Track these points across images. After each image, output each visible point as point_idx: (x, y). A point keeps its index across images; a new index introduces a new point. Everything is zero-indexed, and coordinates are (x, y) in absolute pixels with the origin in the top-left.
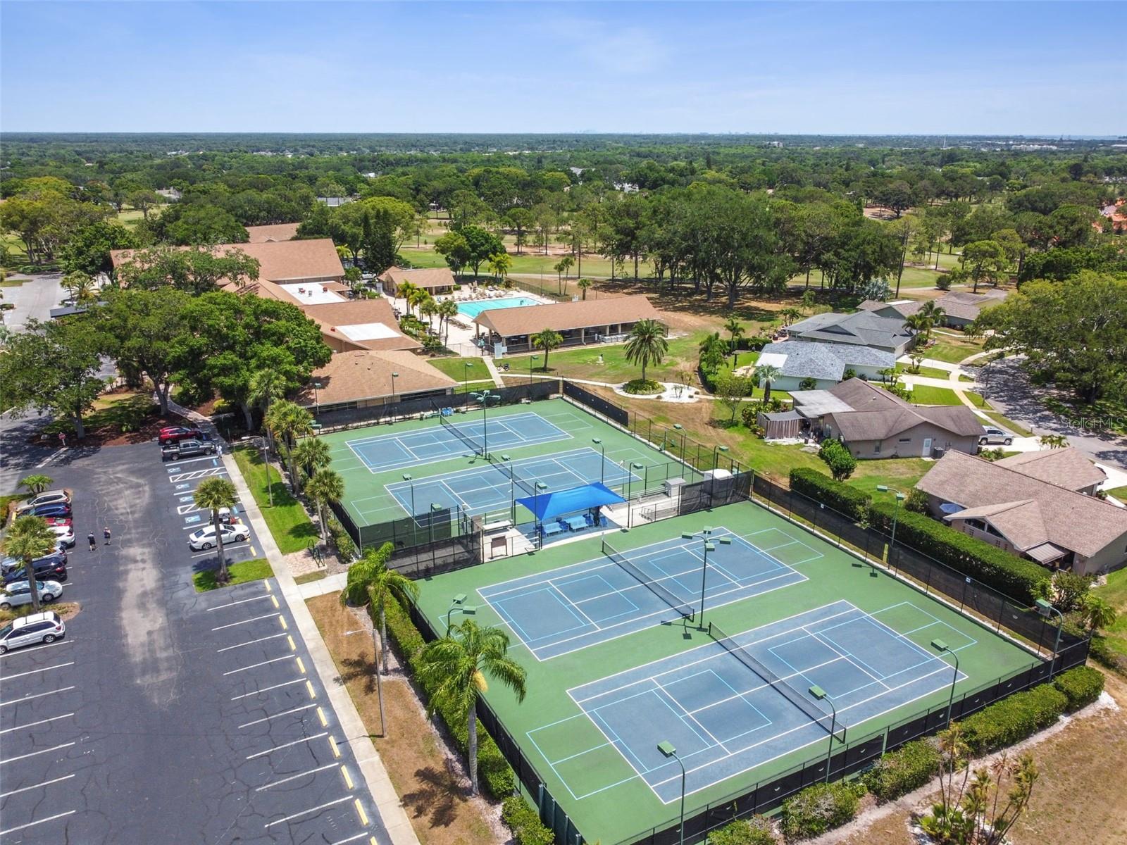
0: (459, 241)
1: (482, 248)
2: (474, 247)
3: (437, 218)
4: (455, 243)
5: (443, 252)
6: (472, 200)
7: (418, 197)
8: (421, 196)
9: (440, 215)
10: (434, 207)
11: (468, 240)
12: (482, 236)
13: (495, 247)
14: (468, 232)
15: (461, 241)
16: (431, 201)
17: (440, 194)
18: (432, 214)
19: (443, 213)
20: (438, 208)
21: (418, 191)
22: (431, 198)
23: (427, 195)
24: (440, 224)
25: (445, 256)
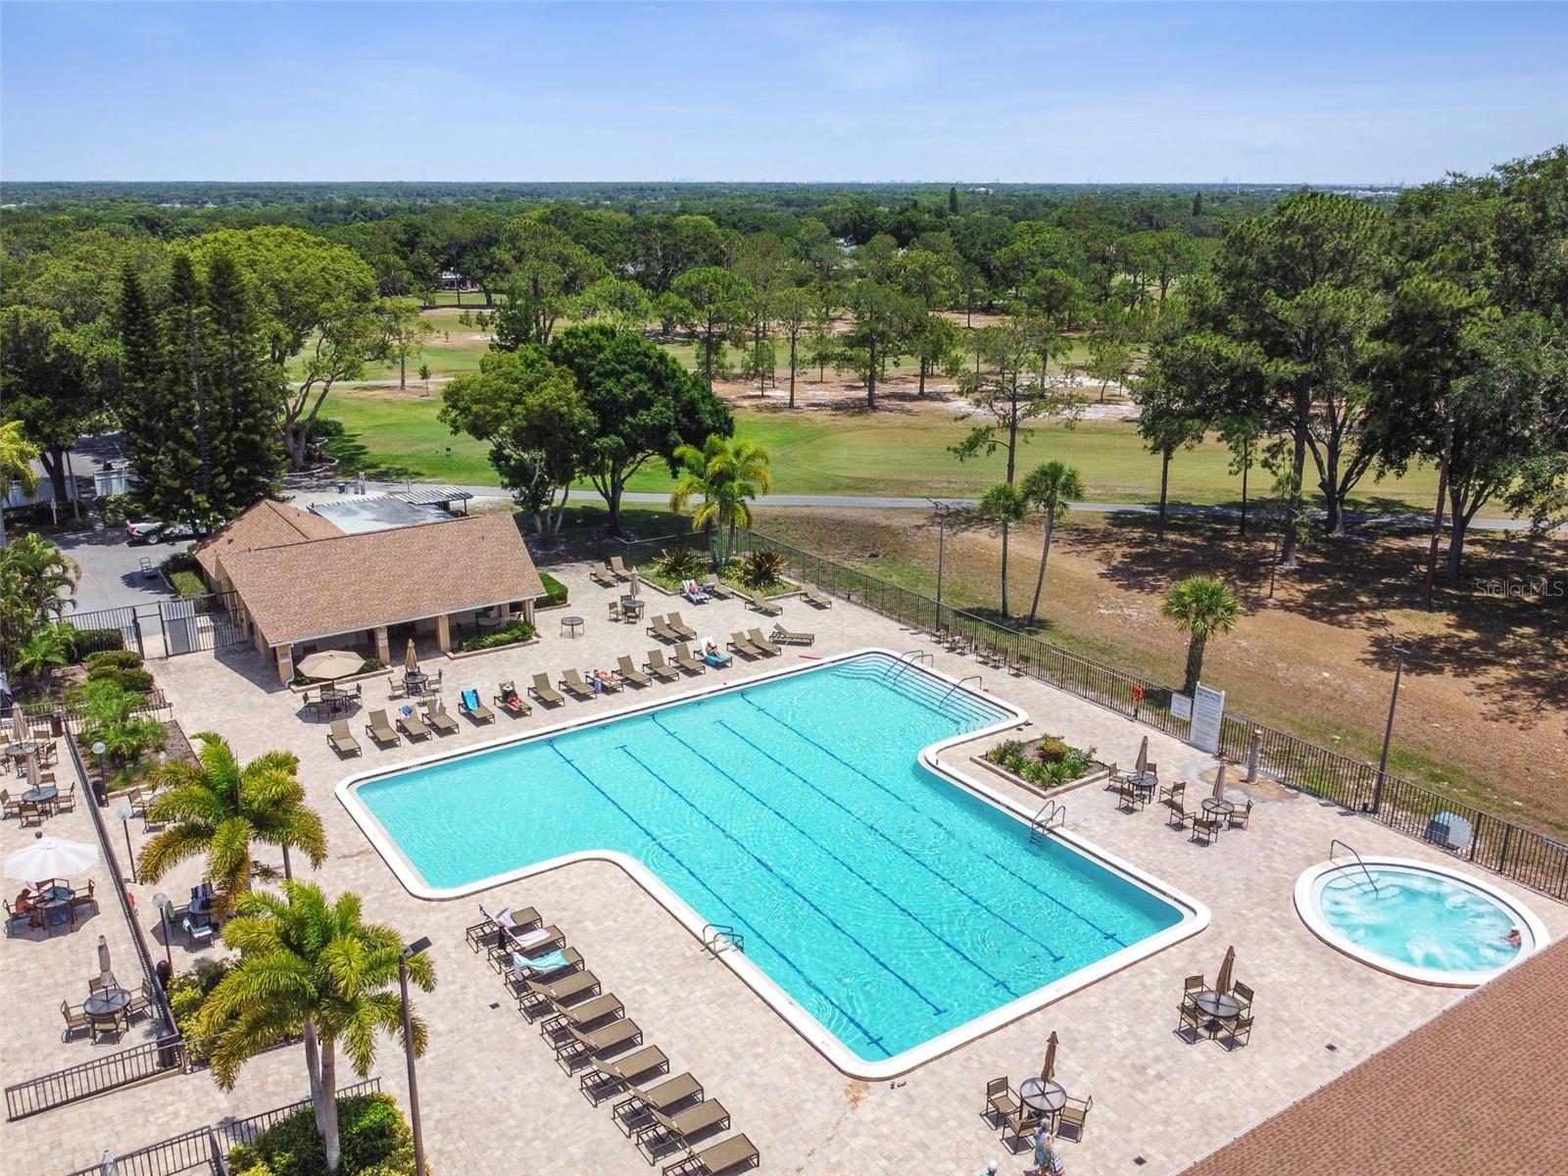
0: (550, 392)
1: (645, 417)
2: (610, 414)
3: (459, 306)
4: (532, 400)
5: (479, 431)
6: (558, 248)
7: (413, 258)
8: (421, 255)
9: (466, 299)
10: (451, 284)
11: (585, 384)
12: (640, 368)
13: (690, 410)
14: (581, 352)
15: (559, 391)
16: (445, 267)
17: (463, 249)
18: (444, 297)
19: (473, 296)
20: (462, 283)
21: (411, 244)
22: (443, 258)
23: (434, 252)
24: (464, 321)
25: (487, 446)
